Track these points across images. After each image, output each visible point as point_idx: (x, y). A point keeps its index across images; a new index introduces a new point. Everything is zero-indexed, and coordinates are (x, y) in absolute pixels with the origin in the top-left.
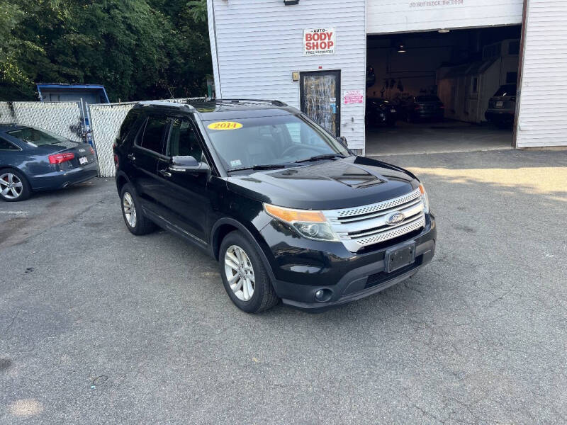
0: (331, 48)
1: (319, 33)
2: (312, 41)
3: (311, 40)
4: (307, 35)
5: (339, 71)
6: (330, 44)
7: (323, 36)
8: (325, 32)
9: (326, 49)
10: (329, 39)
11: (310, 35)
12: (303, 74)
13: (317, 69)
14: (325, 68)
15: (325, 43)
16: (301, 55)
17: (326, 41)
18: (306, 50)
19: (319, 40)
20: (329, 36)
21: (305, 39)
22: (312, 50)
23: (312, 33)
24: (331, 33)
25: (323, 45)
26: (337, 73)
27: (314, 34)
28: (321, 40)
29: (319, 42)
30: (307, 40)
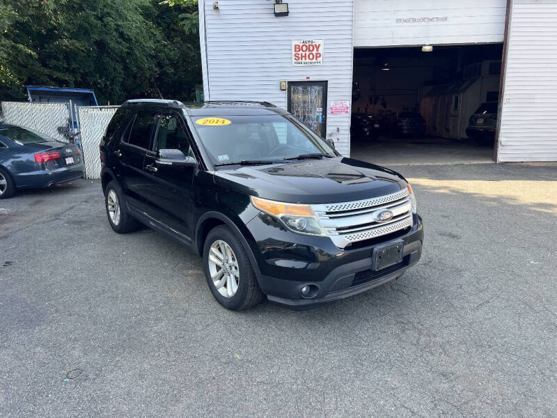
0: (319, 59)
1: (307, 44)
2: (301, 52)
3: (299, 51)
4: (295, 46)
5: (326, 82)
6: (318, 55)
7: (311, 48)
8: (313, 44)
9: (314, 60)
10: (317, 50)
11: (299, 46)
12: (290, 83)
13: (304, 79)
14: (312, 79)
15: (313, 55)
16: (289, 65)
17: (314, 52)
18: (294, 61)
19: (307, 51)
20: (318, 48)
21: (293, 50)
22: (300, 60)
23: (301, 45)
24: (319, 45)
25: (311, 57)
26: (324, 84)
27: (303, 46)
28: (309, 51)
29: (308, 53)
30: (295, 51)
